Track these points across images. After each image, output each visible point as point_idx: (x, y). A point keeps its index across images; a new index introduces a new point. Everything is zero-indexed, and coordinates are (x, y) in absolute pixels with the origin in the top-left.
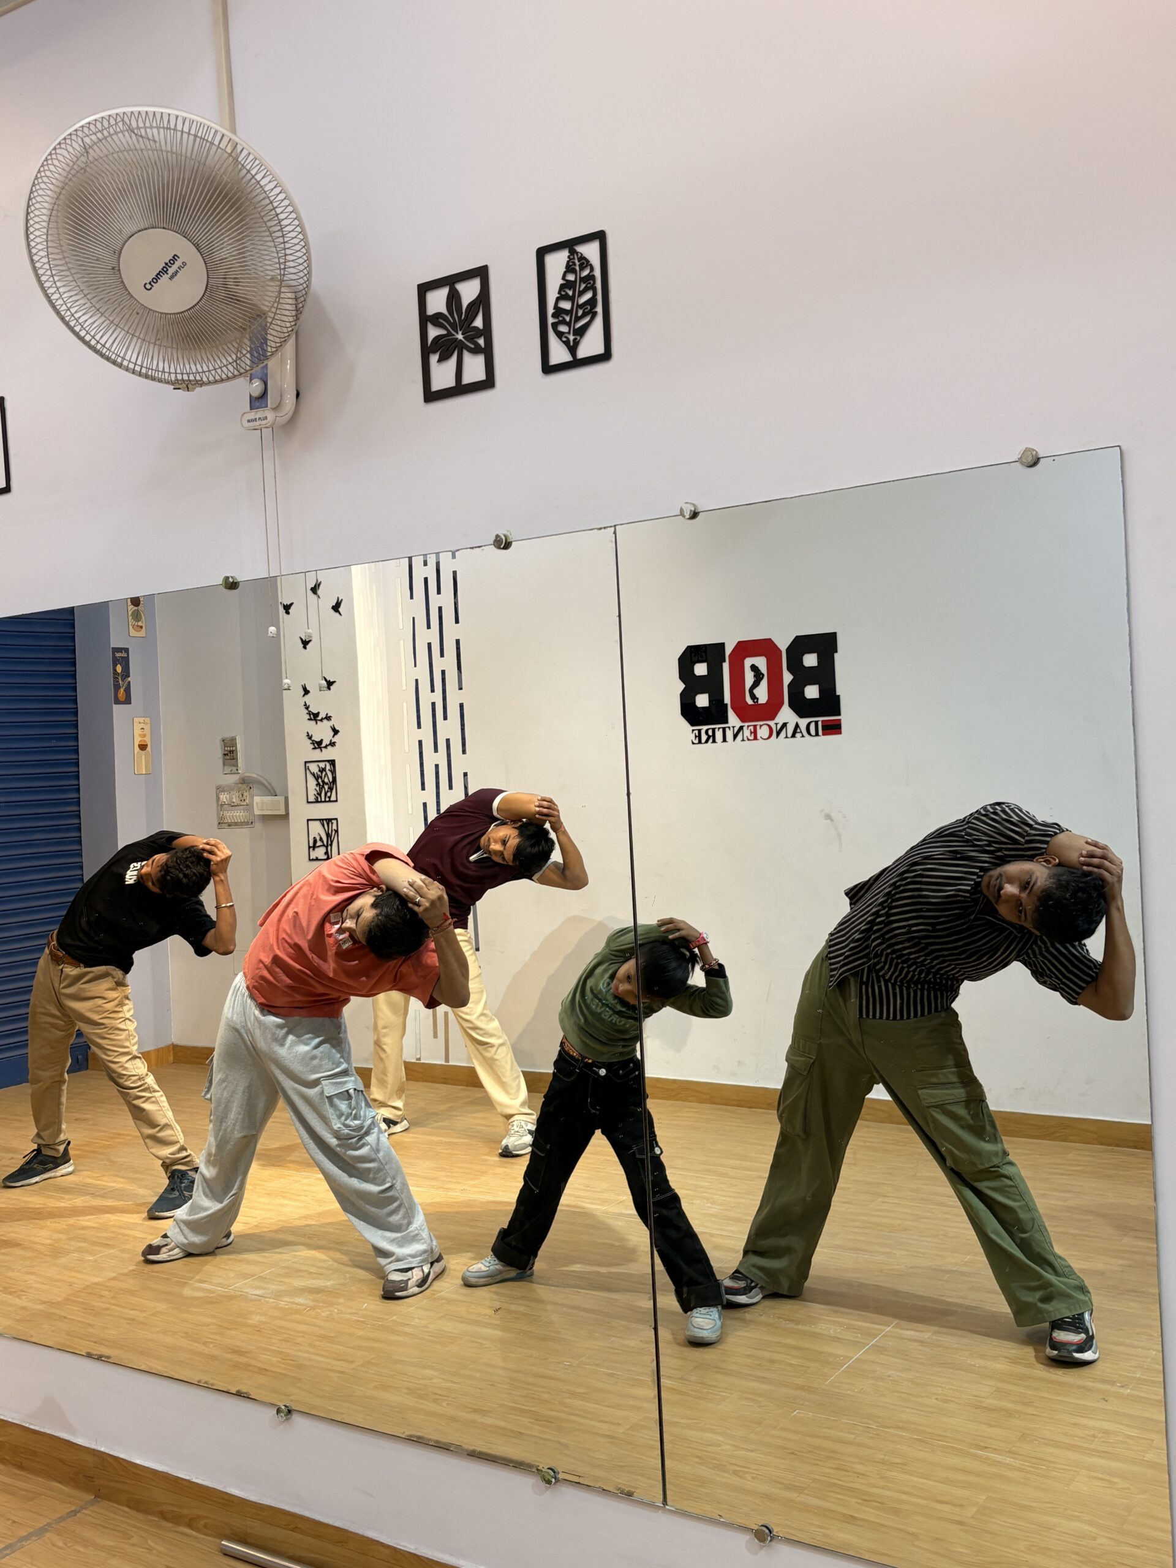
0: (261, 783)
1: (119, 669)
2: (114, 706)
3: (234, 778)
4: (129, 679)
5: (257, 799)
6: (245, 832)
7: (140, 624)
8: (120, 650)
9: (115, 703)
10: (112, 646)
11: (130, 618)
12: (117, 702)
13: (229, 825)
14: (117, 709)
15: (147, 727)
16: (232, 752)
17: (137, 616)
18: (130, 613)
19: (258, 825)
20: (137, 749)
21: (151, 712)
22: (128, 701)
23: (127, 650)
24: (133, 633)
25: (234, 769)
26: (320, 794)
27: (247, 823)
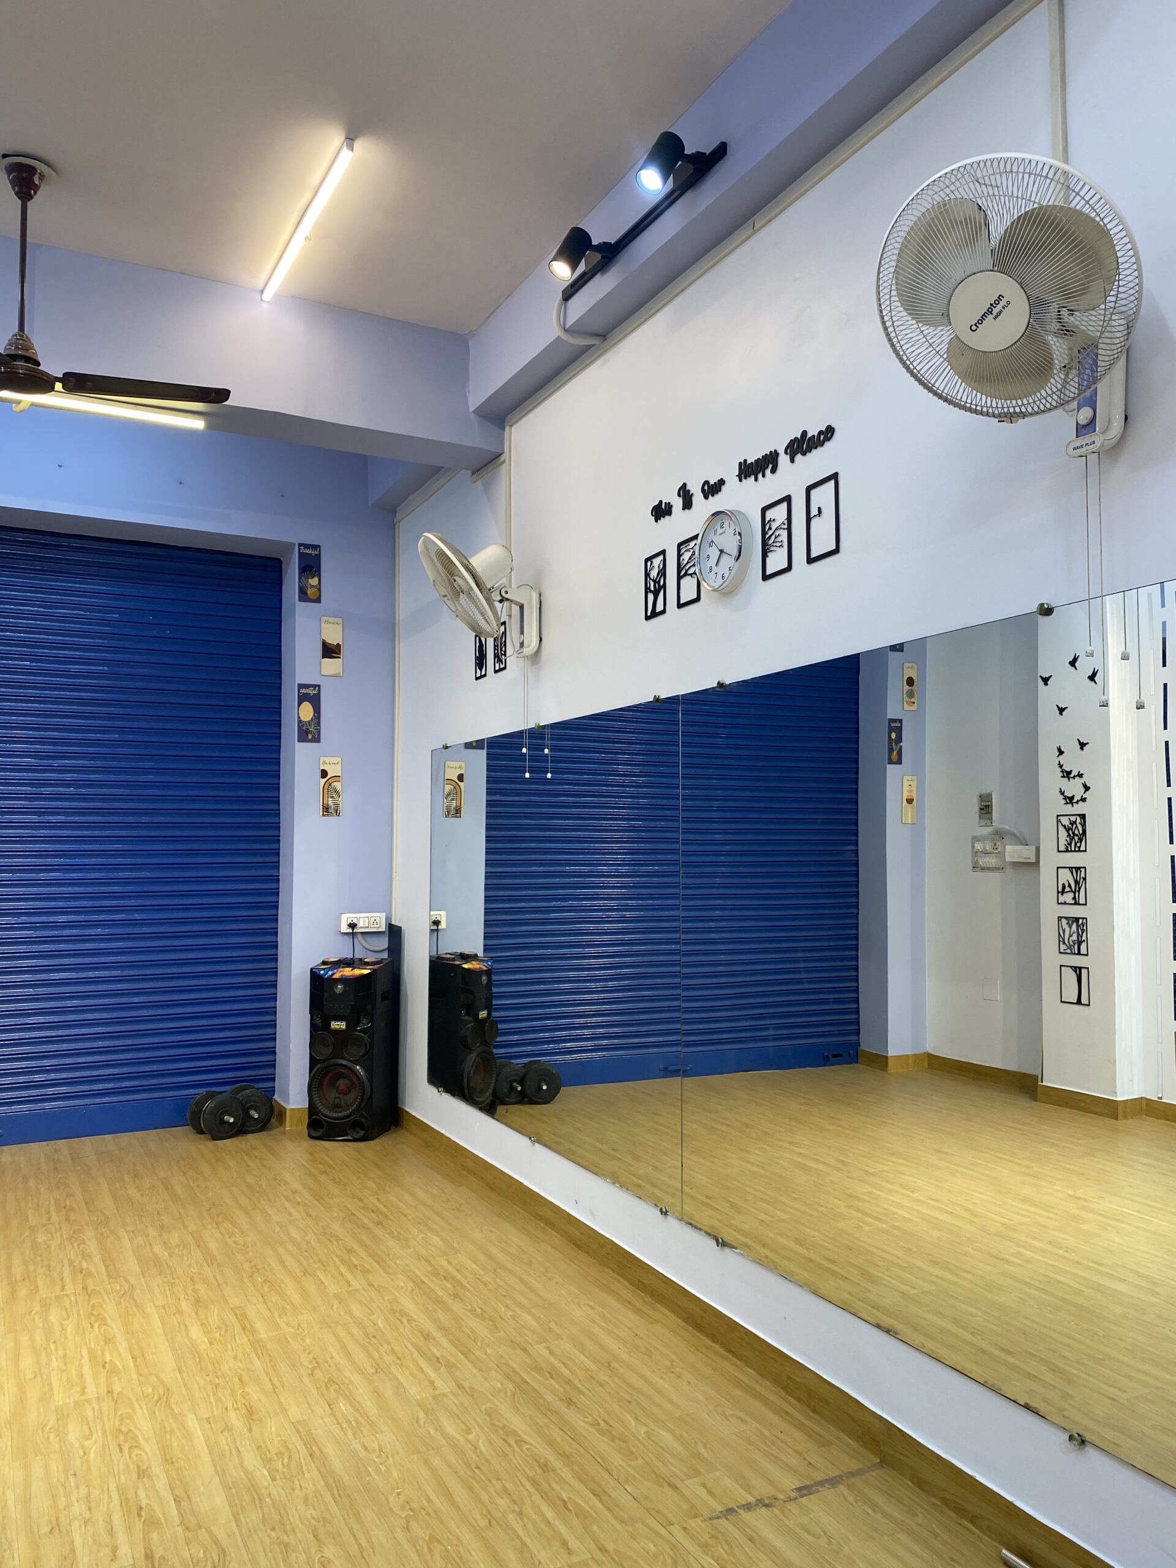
0: (1014, 835)
1: (893, 736)
2: (888, 766)
3: (989, 830)
4: (901, 744)
5: (1008, 848)
6: (996, 875)
7: (913, 700)
8: (894, 721)
9: (889, 764)
10: (889, 717)
11: (905, 696)
12: (891, 762)
13: (982, 869)
14: (891, 769)
15: (914, 784)
16: (987, 807)
17: (911, 694)
18: (905, 692)
19: (1009, 871)
20: (905, 802)
21: (918, 772)
22: (899, 762)
23: (900, 721)
24: (906, 707)
25: (989, 822)
26: (1070, 845)
27: (998, 869)
